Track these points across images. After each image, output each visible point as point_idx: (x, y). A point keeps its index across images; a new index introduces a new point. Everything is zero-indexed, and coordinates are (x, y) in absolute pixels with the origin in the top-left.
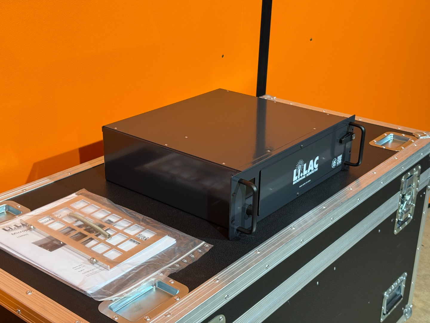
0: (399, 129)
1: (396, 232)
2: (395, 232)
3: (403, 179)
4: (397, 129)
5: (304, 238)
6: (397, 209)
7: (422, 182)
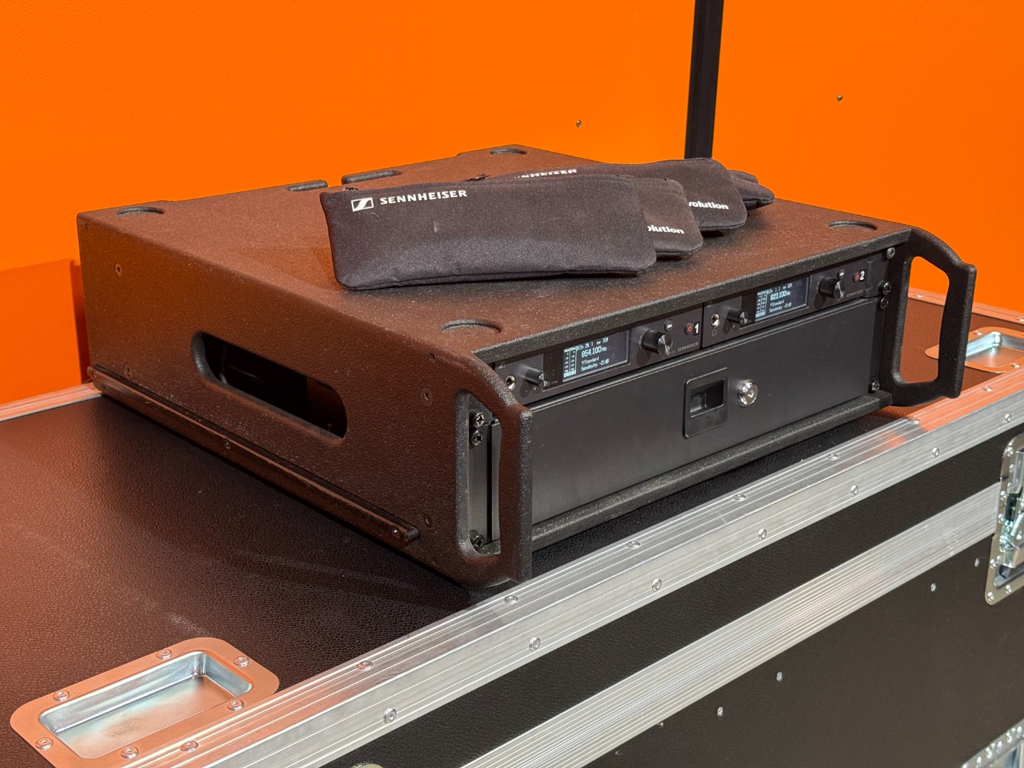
0: (1022, 320)
1: (991, 597)
2: (988, 597)
3: (1009, 449)
4: (1016, 322)
5: (662, 576)
6: (992, 531)
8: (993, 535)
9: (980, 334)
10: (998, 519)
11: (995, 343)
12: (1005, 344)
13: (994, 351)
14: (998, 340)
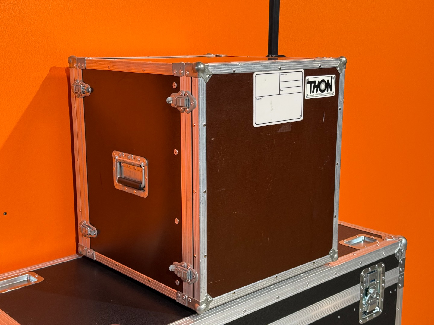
1: (361, 321)
3: (363, 273)
4: (371, 233)
5: (246, 309)
6: (359, 299)
7: (389, 279)
8: (359, 301)
9: (358, 236)
10: (361, 296)
11: (363, 239)
12: (366, 239)
13: (362, 242)
14: (364, 238)
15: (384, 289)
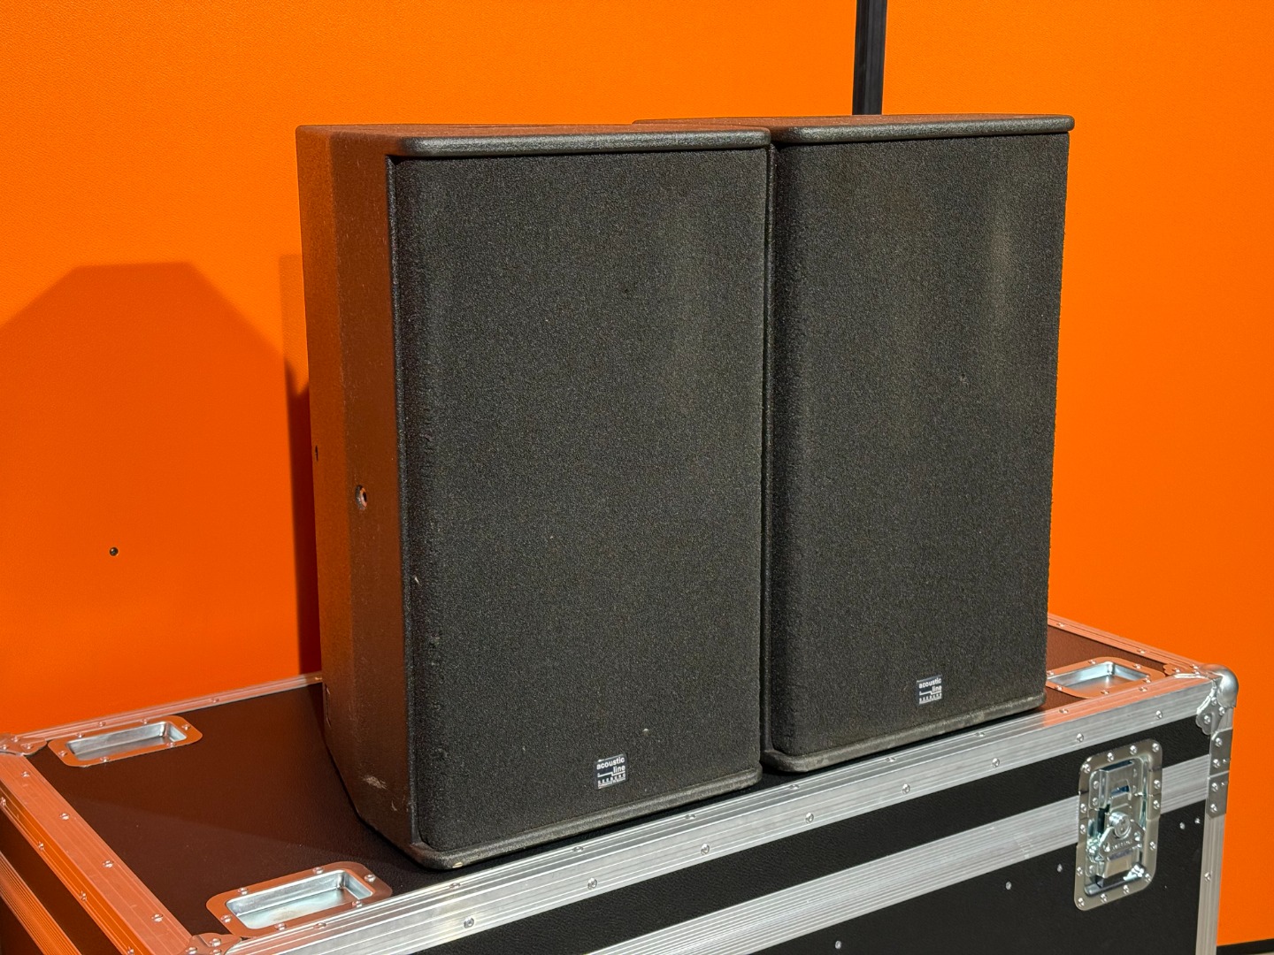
0: (1142, 653)
1: (1081, 903)
2: (1079, 903)
3: (1085, 766)
4: (1138, 653)
5: (710, 843)
6: (1075, 840)
7: (1176, 788)
8: (1076, 844)
9: (1094, 663)
10: (1080, 829)
11: (1108, 671)
13: (1107, 680)
14: (1111, 669)
15: (1159, 817)
